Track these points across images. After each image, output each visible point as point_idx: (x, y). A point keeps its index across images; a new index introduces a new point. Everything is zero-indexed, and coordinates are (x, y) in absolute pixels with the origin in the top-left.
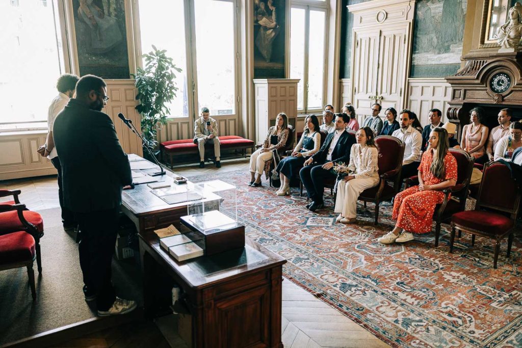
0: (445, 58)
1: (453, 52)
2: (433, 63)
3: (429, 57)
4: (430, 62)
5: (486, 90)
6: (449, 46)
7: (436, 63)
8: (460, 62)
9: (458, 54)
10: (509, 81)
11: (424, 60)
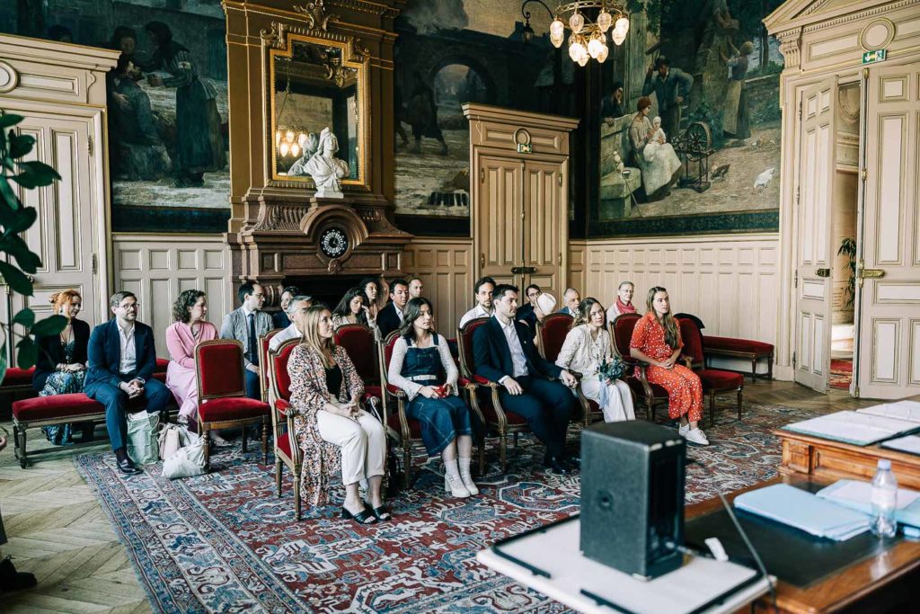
0: (195, 196)
1: (210, 187)
2: (169, 203)
3: (156, 192)
4: (159, 202)
5: (315, 254)
6: (200, 175)
7: (177, 204)
8: (231, 207)
9: (218, 191)
10: (344, 240)
11: (144, 197)
